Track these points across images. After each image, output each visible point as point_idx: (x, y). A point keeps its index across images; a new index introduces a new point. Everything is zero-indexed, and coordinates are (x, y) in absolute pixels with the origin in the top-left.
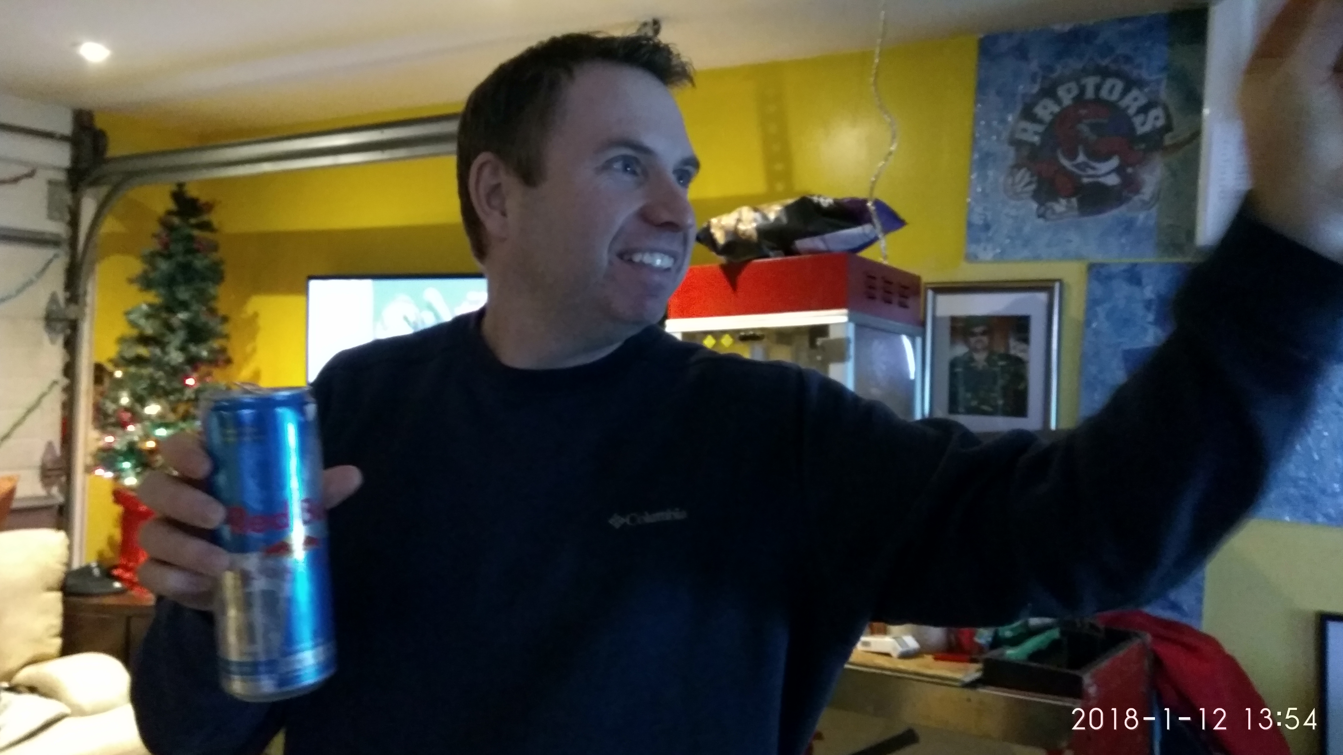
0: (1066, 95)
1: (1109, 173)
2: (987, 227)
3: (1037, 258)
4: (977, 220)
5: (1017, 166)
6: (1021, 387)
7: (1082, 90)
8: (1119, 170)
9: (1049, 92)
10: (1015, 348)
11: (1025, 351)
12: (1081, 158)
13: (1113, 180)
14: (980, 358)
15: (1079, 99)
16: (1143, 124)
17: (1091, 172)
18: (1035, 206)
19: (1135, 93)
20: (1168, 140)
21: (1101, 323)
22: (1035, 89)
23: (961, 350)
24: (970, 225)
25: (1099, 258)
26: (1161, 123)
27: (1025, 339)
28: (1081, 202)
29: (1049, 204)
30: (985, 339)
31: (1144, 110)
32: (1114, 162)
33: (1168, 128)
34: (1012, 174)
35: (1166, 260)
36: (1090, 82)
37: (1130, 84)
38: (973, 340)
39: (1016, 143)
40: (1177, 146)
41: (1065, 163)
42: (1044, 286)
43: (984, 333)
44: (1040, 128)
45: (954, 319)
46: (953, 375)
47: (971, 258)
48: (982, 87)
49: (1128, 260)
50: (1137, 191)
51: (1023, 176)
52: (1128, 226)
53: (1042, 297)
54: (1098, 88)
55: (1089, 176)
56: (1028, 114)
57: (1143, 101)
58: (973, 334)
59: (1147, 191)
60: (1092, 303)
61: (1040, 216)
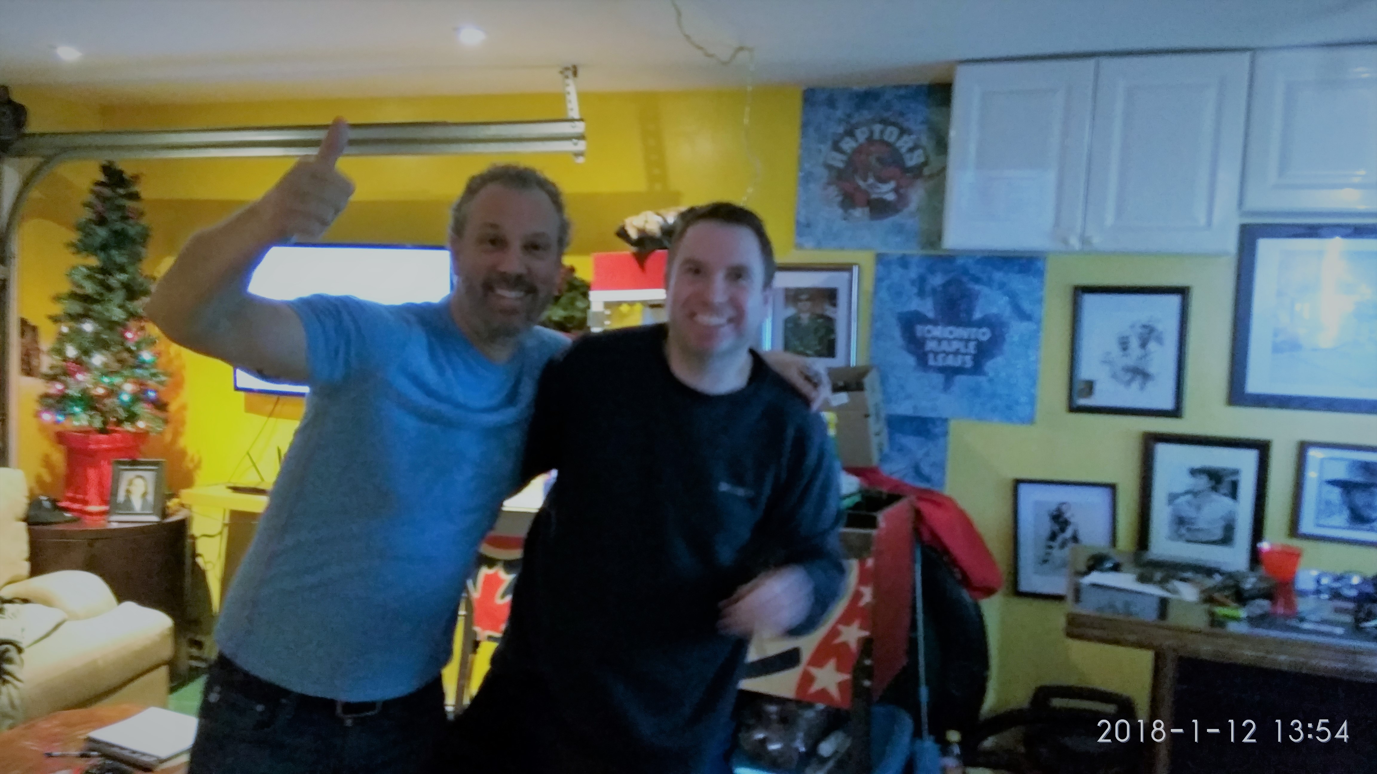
0: (862, 135)
1: (887, 193)
2: (808, 225)
3: (842, 248)
4: (802, 220)
5: (829, 184)
6: (832, 337)
7: (872, 133)
8: (896, 190)
9: (850, 133)
10: (829, 311)
11: (836, 312)
12: (871, 180)
13: (891, 197)
14: (805, 318)
15: (870, 140)
16: (911, 159)
17: (878, 191)
18: (840, 211)
19: (905, 138)
20: (926, 171)
21: (884, 294)
22: (841, 130)
23: (791, 311)
24: (798, 223)
25: (883, 250)
26: (922, 159)
27: (834, 305)
28: (871, 210)
29: (851, 211)
30: (809, 304)
31: (911, 150)
32: (892, 184)
33: (925, 164)
34: (825, 189)
35: (924, 252)
36: (877, 128)
37: (903, 131)
38: (800, 304)
39: (829, 167)
40: (931, 176)
41: (861, 183)
42: (846, 268)
43: (807, 300)
44: (844, 158)
45: (787, 290)
46: (786, 329)
47: (799, 246)
48: (805, 125)
49: (900, 252)
50: (906, 205)
51: (833, 191)
52: (900, 230)
53: (845, 275)
54: (882, 132)
55: (877, 193)
56: (836, 147)
57: (910, 144)
58: (800, 300)
59: (913, 206)
60: (879, 280)
61: (845, 219)
